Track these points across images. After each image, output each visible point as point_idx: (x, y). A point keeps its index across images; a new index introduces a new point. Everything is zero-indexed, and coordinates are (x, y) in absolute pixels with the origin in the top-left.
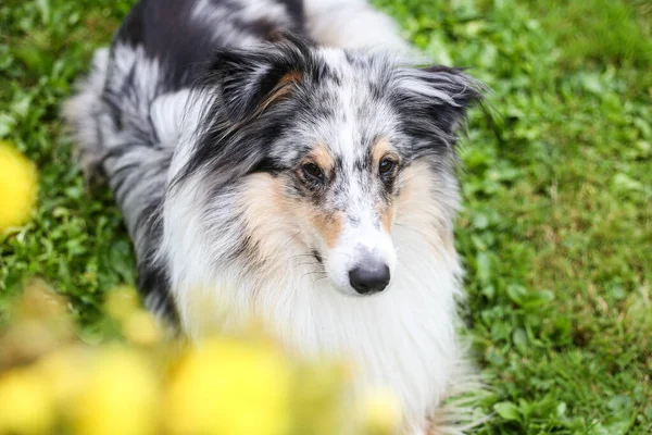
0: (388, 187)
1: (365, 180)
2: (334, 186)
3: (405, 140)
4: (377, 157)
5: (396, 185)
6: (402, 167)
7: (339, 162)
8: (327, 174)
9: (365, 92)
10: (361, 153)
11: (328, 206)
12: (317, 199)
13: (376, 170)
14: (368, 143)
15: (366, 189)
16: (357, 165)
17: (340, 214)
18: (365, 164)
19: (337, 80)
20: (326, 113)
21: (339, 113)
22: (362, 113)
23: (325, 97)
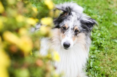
0: (76, 34)
1: (72, 31)
2: (67, 31)
3: (81, 28)
4: (75, 29)
5: (78, 35)
6: (79, 32)
7: (69, 28)
8: (66, 29)
9: (76, 19)
10: (73, 27)
13: (74, 31)
16: (72, 29)
17: (66, 35)
19: (72, 16)
20: (69, 20)
21: (71, 20)
22: (75, 21)
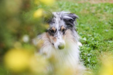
0: (64, 33)
2: (56, 33)
3: (66, 26)
4: (62, 29)
6: (66, 30)
7: (56, 30)
8: (54, 31)
9: (59, 19)
10: (59, 28)
11: (55, 36)
12: (53, 35)
13: (62, 31)
14: (61, 27)
15: (60, 34)
16: (59, 30)
17: (57, 37)
18: (60, 30)
19: (55, 17)
20: (54, 22)
21: (56, 22)
22: (59, 22)
23: (54, 20)
